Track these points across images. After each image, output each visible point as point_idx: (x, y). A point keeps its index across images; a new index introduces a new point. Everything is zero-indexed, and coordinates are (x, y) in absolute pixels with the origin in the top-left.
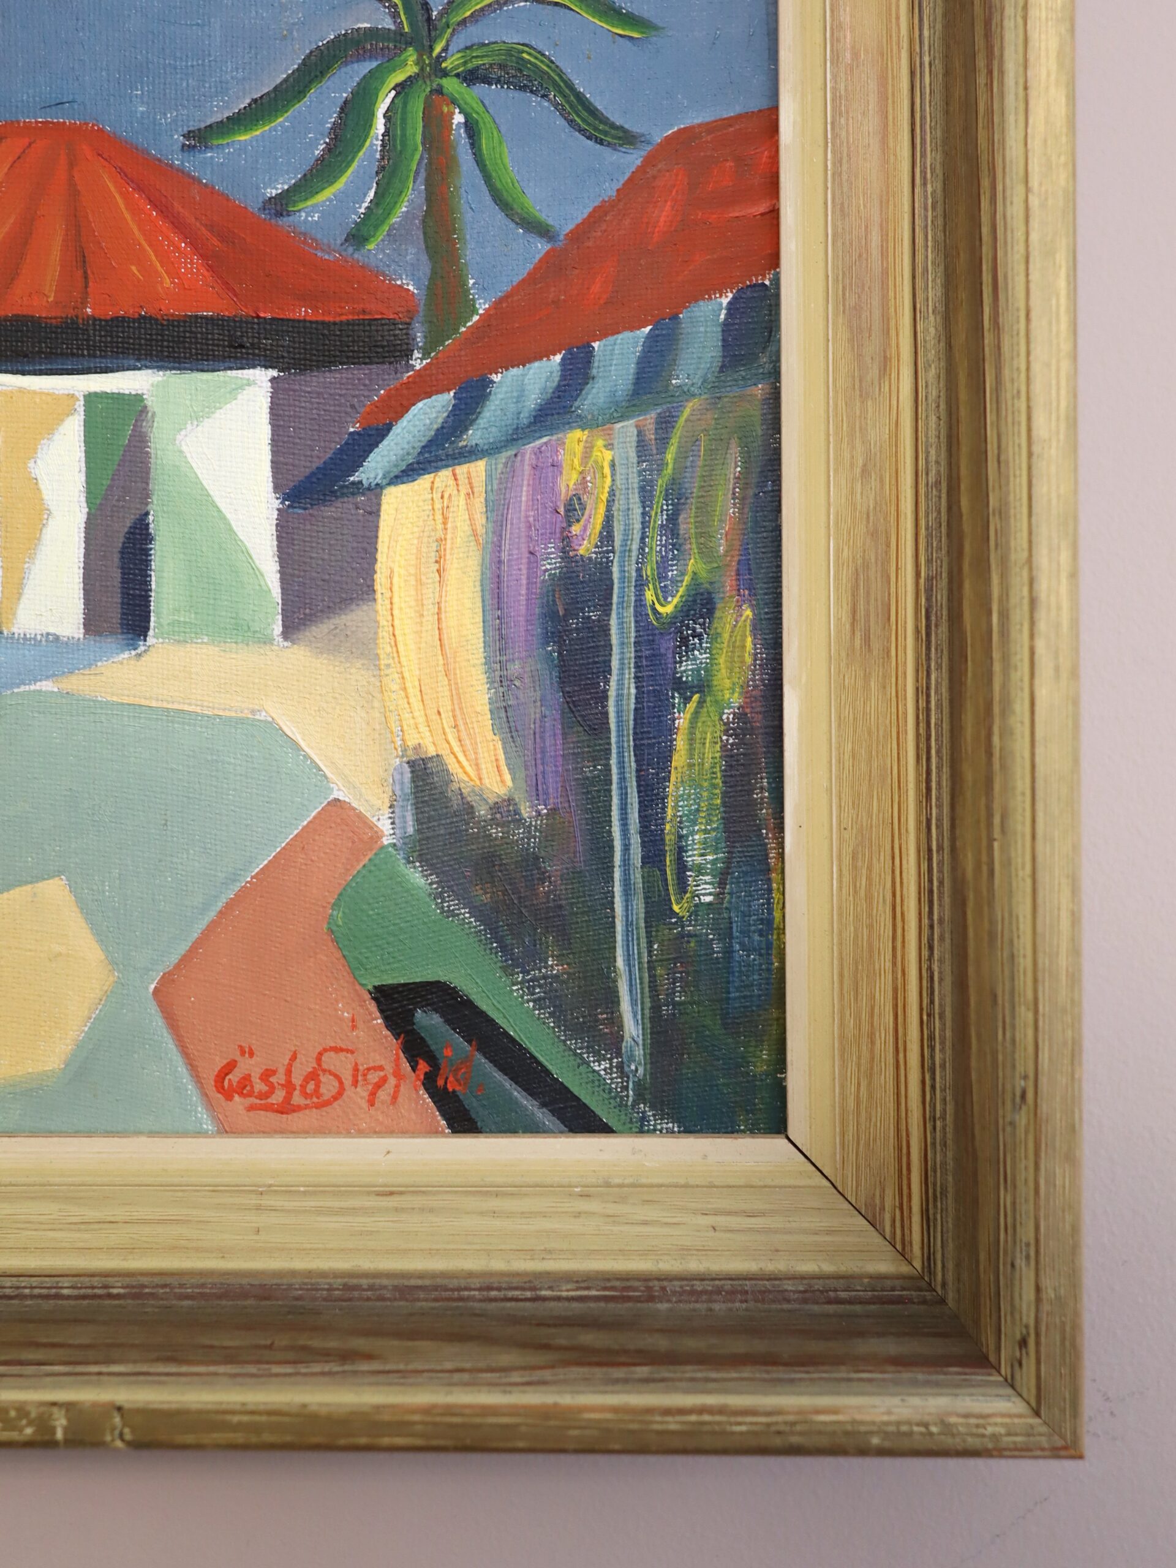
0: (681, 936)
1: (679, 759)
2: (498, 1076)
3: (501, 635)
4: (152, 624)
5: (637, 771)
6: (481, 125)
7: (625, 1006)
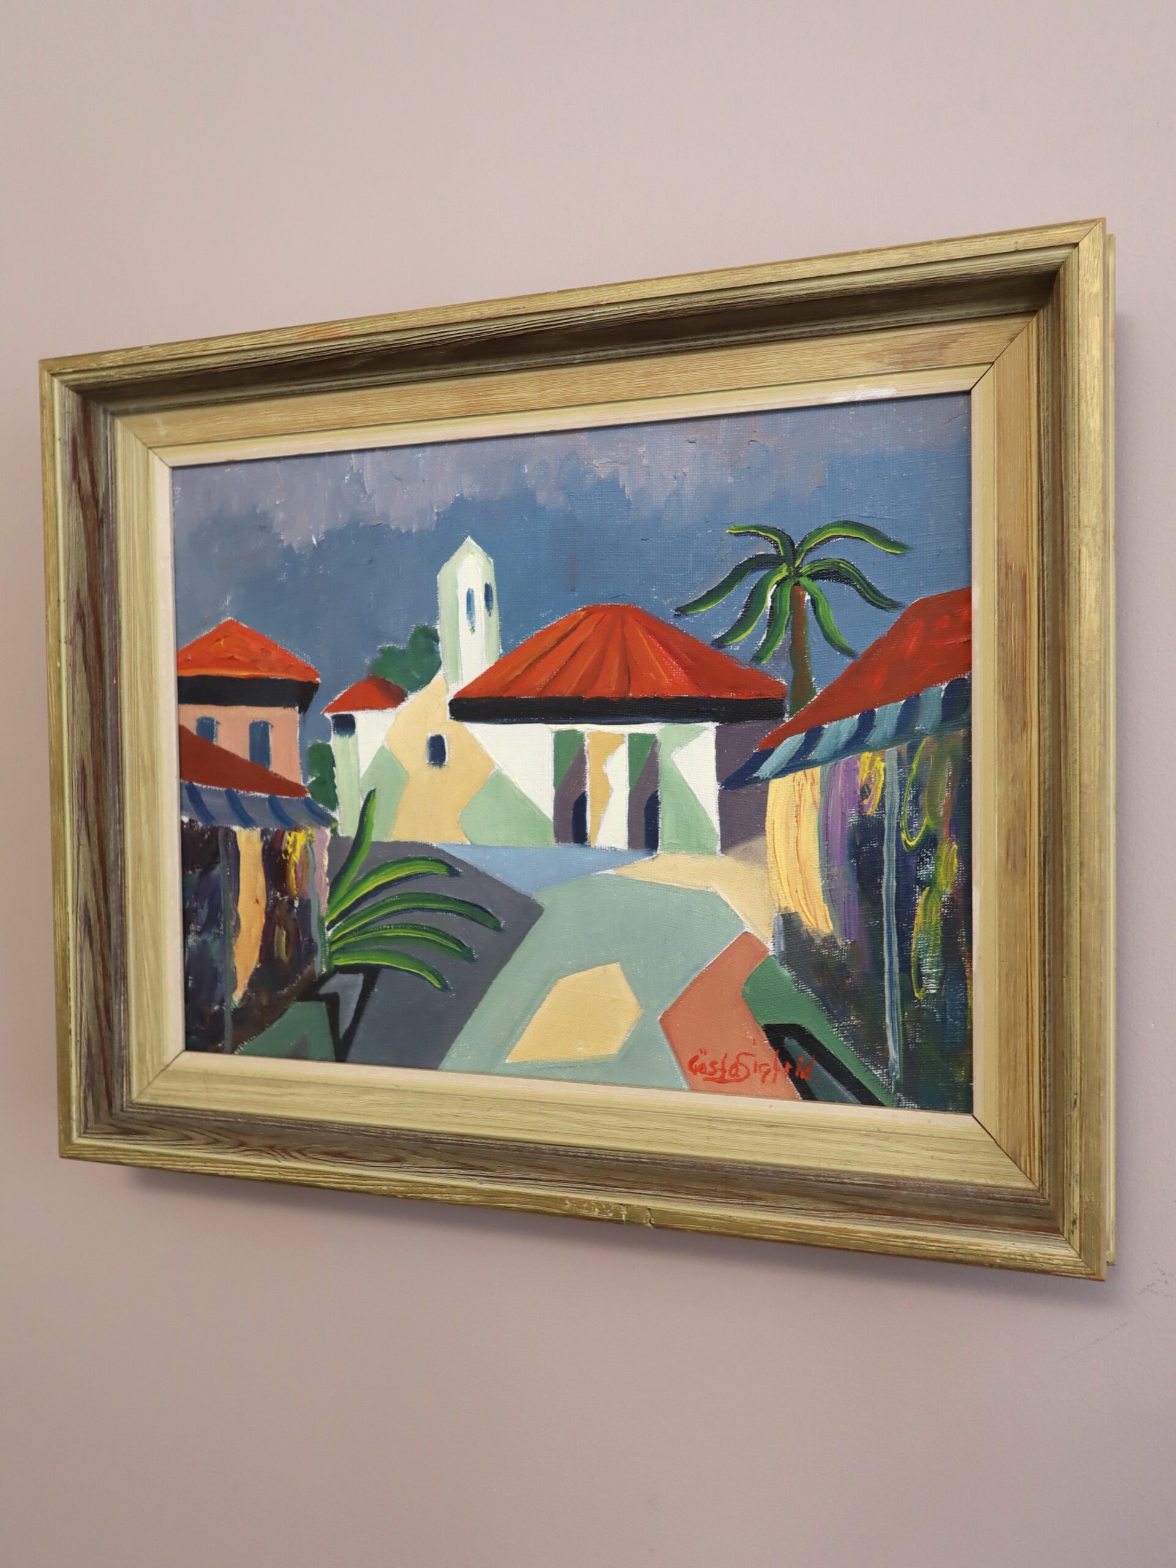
0: (919, 1009)
1: (919, 920)
2: (825, 1073)
3: (828, 854)
4: (659, 844)
5: (897, 924)
6: (819, 600)
7: (890, 1043)
